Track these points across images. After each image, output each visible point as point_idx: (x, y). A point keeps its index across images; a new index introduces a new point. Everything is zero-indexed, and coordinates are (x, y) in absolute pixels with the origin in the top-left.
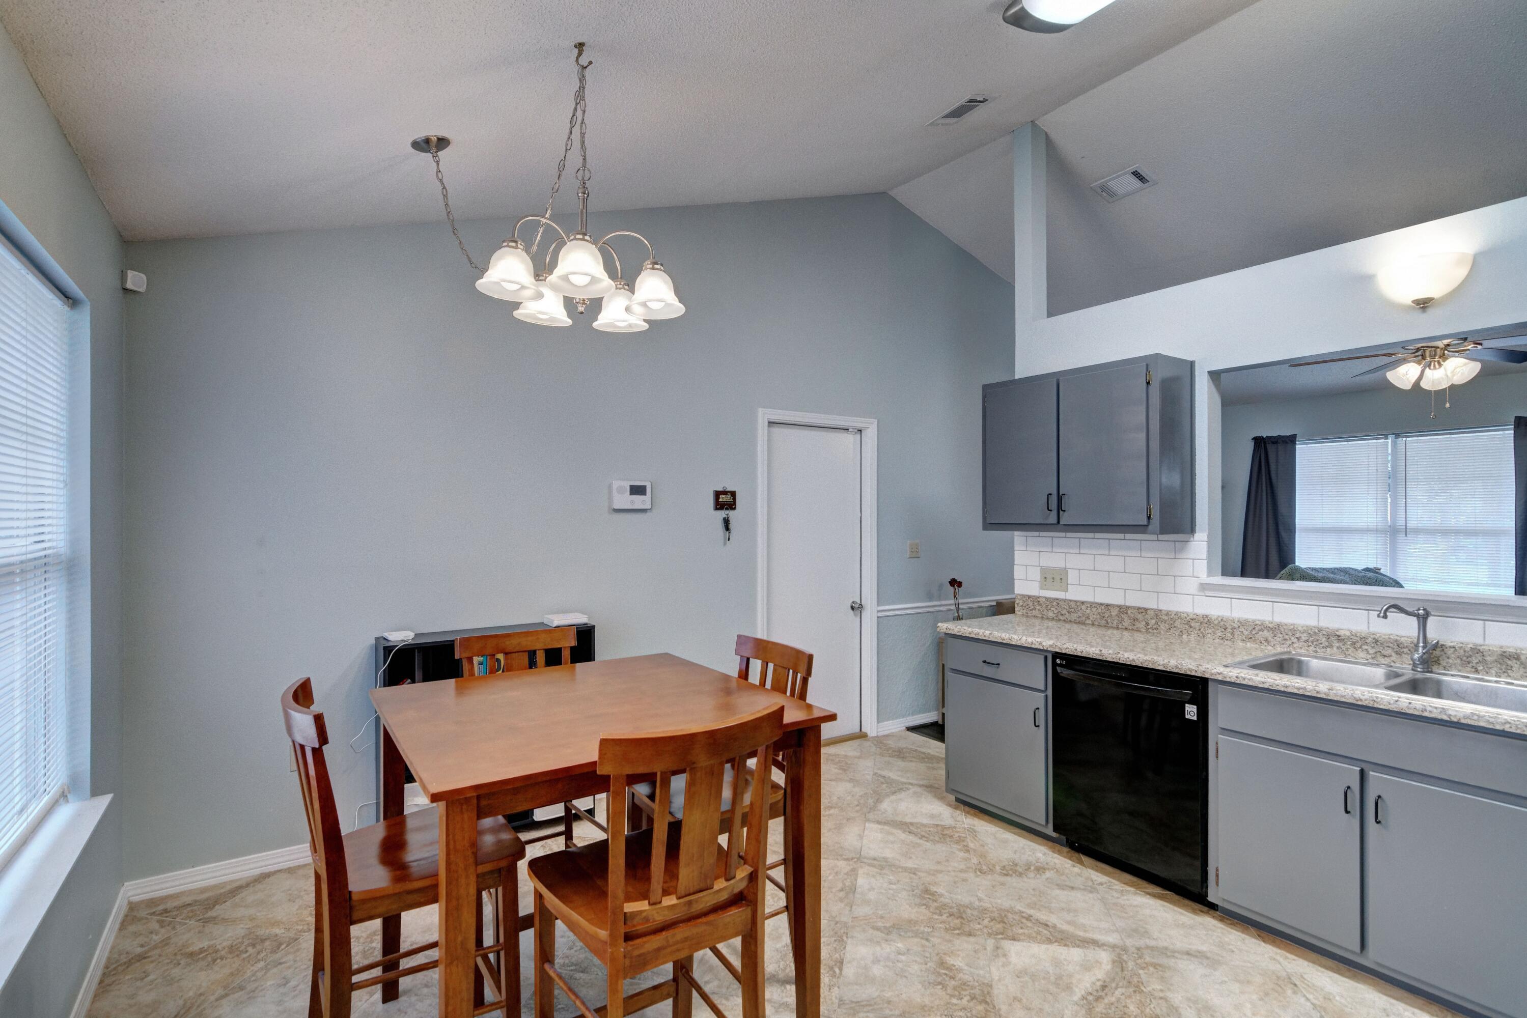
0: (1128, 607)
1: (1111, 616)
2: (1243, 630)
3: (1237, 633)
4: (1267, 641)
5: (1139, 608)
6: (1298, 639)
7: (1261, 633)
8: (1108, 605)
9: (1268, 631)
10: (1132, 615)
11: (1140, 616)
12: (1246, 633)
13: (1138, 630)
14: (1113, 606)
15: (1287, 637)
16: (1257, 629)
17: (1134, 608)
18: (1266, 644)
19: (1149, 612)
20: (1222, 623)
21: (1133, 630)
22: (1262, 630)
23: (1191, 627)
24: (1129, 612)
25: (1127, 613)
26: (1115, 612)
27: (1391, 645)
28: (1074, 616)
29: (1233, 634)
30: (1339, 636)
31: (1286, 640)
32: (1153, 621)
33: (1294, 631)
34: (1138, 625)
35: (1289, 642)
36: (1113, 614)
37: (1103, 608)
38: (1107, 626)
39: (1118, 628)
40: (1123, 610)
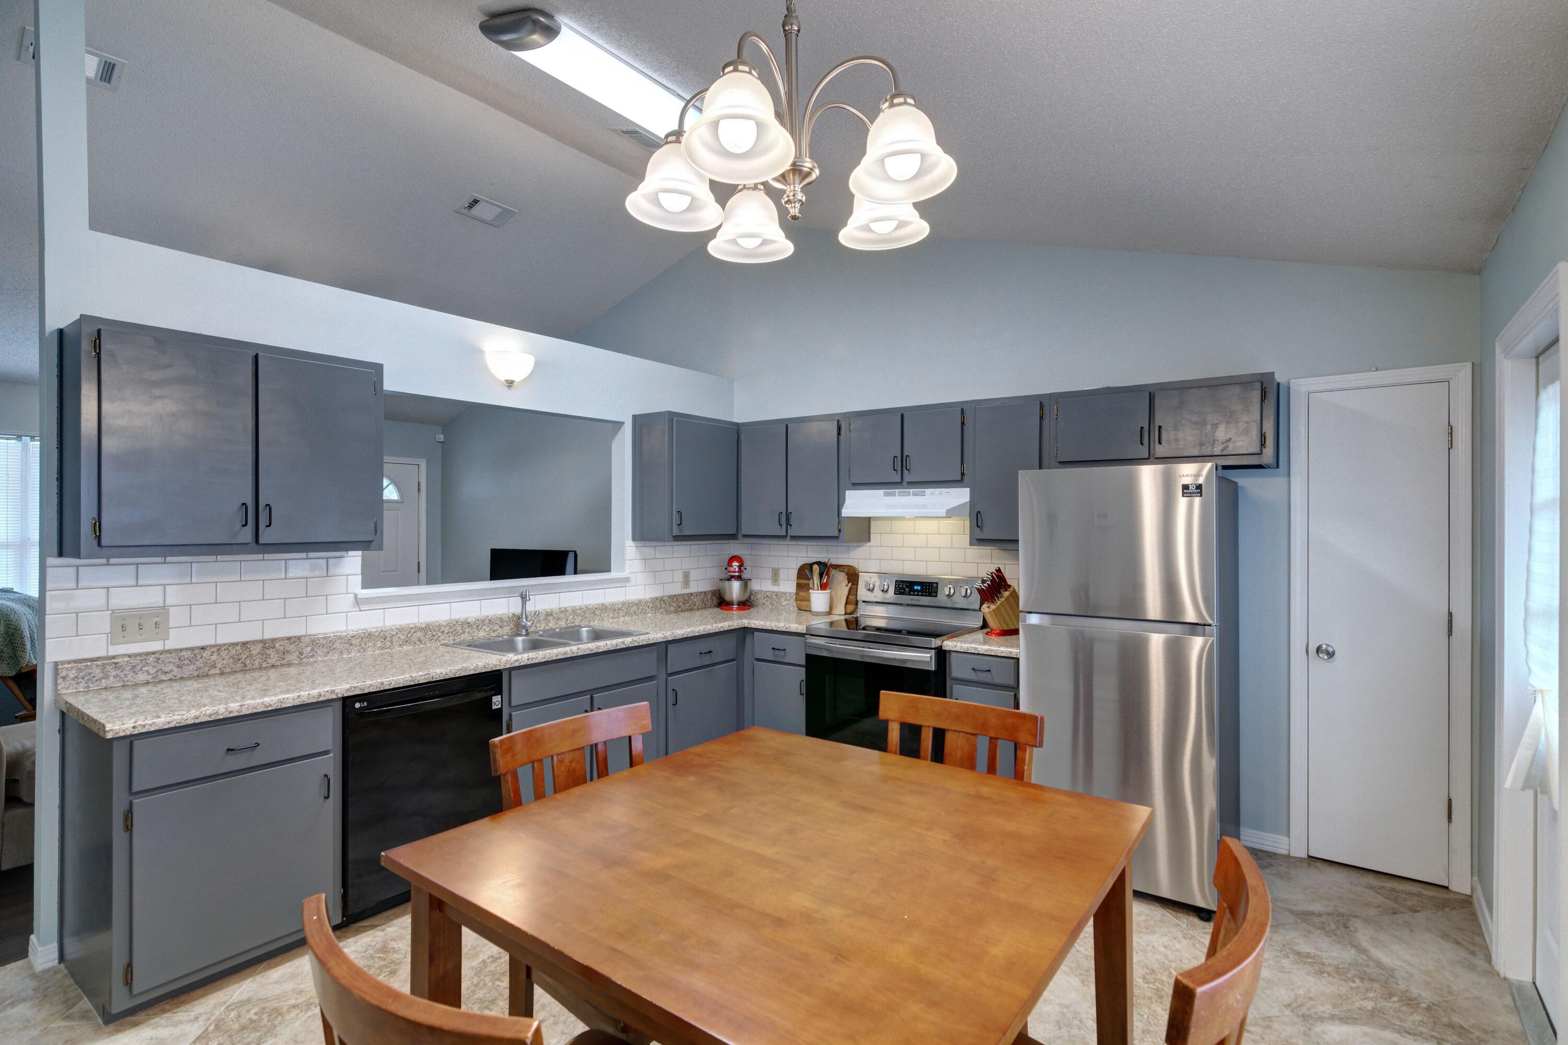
0: (274, 640)
1: (250, 656)
2: (400, 635)
3: (395, 639)
4: (420, 641)
5: (289, 639)
6: (442, 632)
7: (415, 634)
8: (244, 644)
9: (421, 631)
10: (281, 648)
11: (292, 647)
12: (403, 637)
13: (289, 665)
14: (254, 642)
15: (434, 633)
16: (412, 632)
17: (282, 639)
18: (419, 643)
19: (303, 640)
20: (382, 634)
21: (282, 665)
22: (415, 632)
23: (351, 645)
24: (277, 645)
25: (273, 648)
26: (255, 650)
27: (498, 622)
28: (189, 670)
29: (391, 642)
30: (469, 623)
31: (434, 635)
32: (309, 649)
33: (440, 626)
34: (289, 657)
35: (436, 637)
36: (254, 652)
37: (238, 648)
38: (244, 670)
39: (261, 668)
40: (267, 644)
